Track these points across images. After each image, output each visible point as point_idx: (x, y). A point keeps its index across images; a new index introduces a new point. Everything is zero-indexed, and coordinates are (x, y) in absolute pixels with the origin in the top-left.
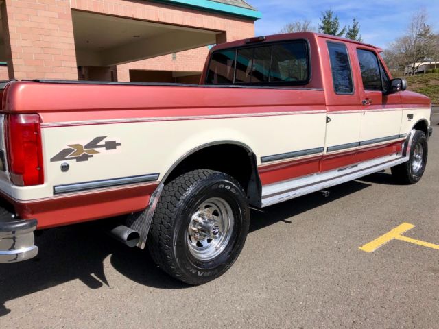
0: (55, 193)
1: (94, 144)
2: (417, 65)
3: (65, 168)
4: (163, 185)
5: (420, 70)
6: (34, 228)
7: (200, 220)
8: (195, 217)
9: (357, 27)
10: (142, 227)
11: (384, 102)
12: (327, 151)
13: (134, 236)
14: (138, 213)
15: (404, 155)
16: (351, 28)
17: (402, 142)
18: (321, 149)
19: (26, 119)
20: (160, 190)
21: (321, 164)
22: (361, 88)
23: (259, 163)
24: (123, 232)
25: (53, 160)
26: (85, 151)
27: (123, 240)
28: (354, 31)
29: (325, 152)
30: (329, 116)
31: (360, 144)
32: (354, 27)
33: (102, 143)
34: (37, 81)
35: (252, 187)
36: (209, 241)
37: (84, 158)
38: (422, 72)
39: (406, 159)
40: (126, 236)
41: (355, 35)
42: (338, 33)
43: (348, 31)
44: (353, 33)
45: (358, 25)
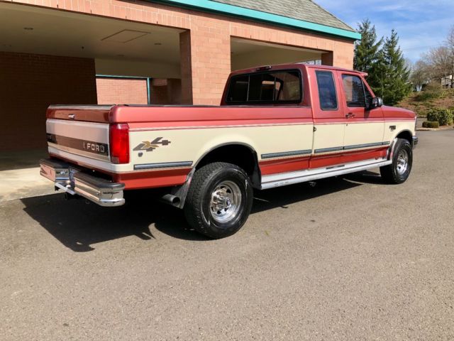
0: (135, 169)
1: (156, 142)
3: (140, 155)
4: (194, 169)
6: (124, 188)
7: (218, 196)
8: (214, 194)
9: (396, 38)
10: (182, 195)
11: (366, 115)
12: (315, 152)
13: (177, 200)
14: (180, 186)
15: (388, 159)
16: (390, 39)
17: (387, 148)
18: (310, 151)
19: (122, 127)
20: (193, 171)
21: (310, 162)
22: (345, 105)
23: (259, 159)
24: (170, 197)
25: (134, 150)
26: (151, 146)
27: (170, 202)
28: (392, 42)
29: (313, 153)
30: (315, 126)
31: (344, 148)
32: (393, 38)
33: (161, 141)
34: (125, 105)
35: (255, 176)
36: (226, 210)
37: (151, 149)
39: (390, 162)
40: (172, 199)
41: (393, 47)
42: (374, 44)
43: (386, 42)
44: (391, 44)
45: (397, 36)
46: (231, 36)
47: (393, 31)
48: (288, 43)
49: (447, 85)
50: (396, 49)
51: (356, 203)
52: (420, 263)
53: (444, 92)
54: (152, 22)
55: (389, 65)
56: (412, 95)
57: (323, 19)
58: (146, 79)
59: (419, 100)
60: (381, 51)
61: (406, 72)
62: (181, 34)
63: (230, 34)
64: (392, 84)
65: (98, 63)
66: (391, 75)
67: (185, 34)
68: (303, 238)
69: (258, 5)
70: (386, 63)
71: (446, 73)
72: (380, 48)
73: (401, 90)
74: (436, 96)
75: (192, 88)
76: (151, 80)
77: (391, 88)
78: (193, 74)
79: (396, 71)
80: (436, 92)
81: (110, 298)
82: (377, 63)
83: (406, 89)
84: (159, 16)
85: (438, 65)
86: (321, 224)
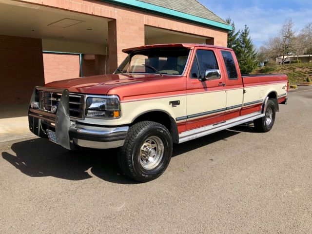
2: (285, 57)
5: (287, 61)
9: (248, 31)
16: (244, 31)
28: (245, 33)
32: (246, 31)
38: (288, 62)
41: (246, 36)
42: (234, 34)
43: (241, 33)
44: (245, 34)
45: (249, 29)
46: (145, 25)
47: (246, 26)
48: (185, 31)
49: (280, 63)
50: (248, 38)
51: (239, 146)
52: (296, 192)
53: (278, 67)
54: (88, 13)
55: (243, 49)
56: (258, 69)
57: (207, 15)
58: (79, 55)
59: (262, 72)
60: (238, 39)
61: (254, 53)
62: (109, 23)
63: (145, 24)
64: (246, 61)
65: (44, 42)
66: (245, 55)
67: (112, 22)
68: (208, 174)
69: (163, 3)
70: (241, 47)
71: (279, 54)
72: (238, 37)
73: (252, 65)
74: (273, 70)
75: (117, 61)
76: (82, 55)
77: (245, 64)
78: (118, 51)
79: (247, 53)
80: (273, 67)
81: (66, 229)
82: (235, 47)
83: (254, 65)
84: (94, 8)
85: (274, 49)
86: (218, 162)
